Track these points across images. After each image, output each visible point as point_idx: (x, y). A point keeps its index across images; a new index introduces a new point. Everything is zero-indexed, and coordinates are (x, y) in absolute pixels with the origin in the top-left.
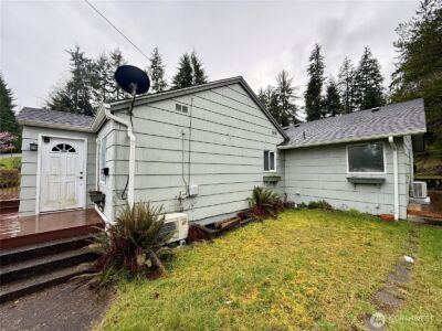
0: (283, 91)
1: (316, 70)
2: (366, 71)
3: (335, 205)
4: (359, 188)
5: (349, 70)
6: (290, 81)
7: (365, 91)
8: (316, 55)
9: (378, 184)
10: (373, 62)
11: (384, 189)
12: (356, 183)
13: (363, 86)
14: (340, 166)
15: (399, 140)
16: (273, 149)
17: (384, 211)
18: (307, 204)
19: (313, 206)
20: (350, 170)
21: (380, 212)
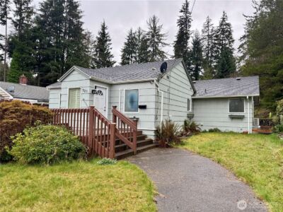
0: (153, 36)
1: (184, 23)
2: (223, 31)
3: (223, 129)
4: (234, 121)
5: (210, 28)
6: (160, 27)
7: (222, 49)
8: (185, 9)
9: (241, 118)
10: (228, 25)
11: (244, 120)
12: (232, 118)
13: (220, 44)
14: (225, 109)
15: (250, 98)
16: (190, 98)
17: (244, 130)
18: (207, 130)
19: (211, 131)
20: (230, 111)
21: (242, 132)
